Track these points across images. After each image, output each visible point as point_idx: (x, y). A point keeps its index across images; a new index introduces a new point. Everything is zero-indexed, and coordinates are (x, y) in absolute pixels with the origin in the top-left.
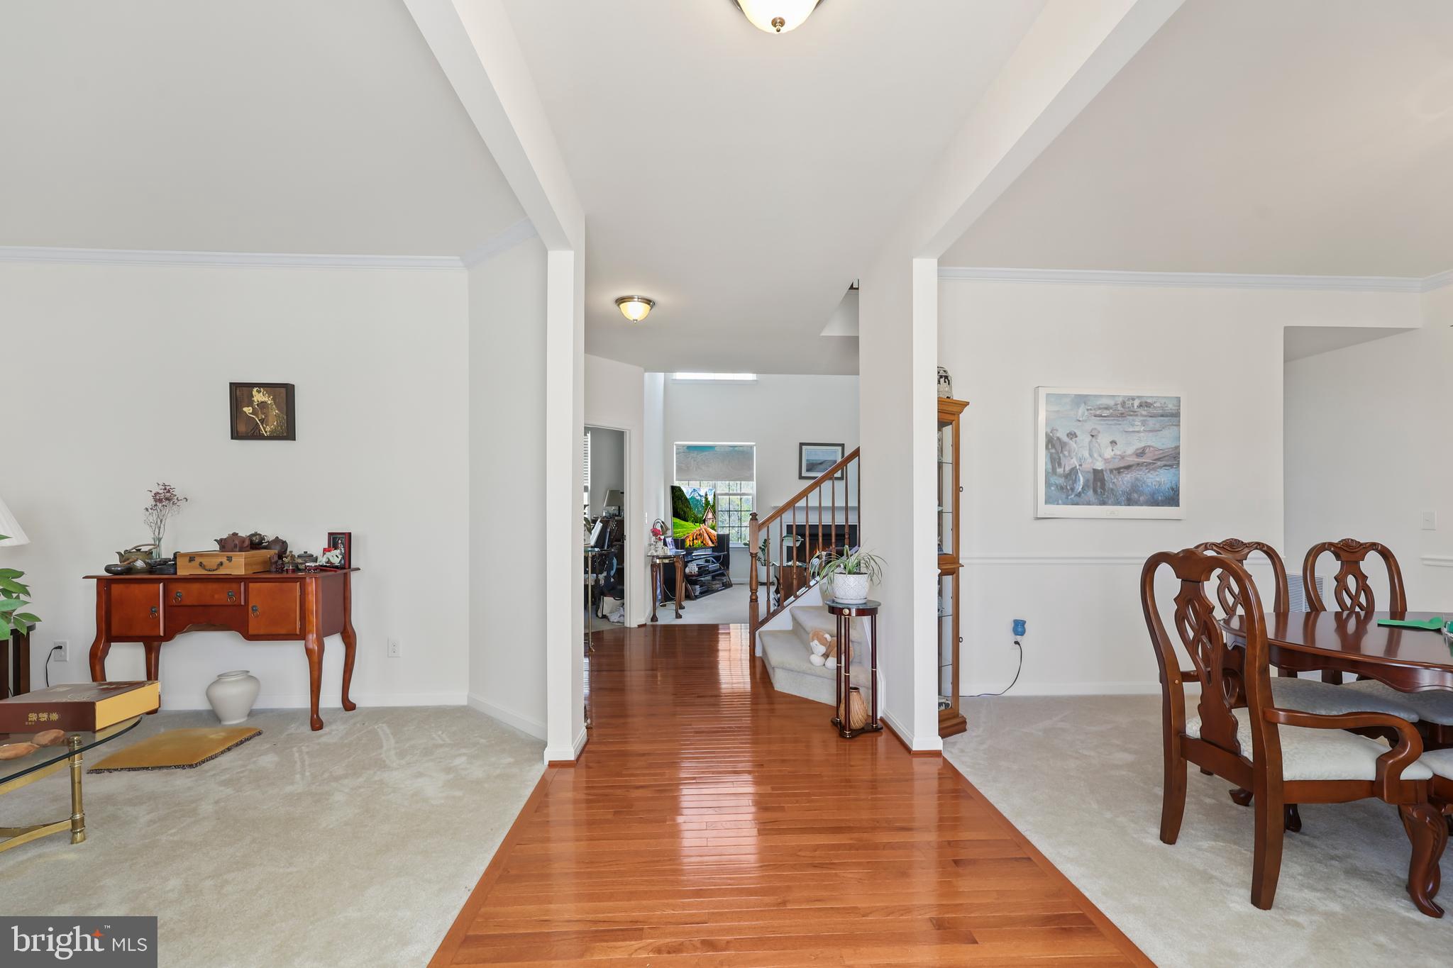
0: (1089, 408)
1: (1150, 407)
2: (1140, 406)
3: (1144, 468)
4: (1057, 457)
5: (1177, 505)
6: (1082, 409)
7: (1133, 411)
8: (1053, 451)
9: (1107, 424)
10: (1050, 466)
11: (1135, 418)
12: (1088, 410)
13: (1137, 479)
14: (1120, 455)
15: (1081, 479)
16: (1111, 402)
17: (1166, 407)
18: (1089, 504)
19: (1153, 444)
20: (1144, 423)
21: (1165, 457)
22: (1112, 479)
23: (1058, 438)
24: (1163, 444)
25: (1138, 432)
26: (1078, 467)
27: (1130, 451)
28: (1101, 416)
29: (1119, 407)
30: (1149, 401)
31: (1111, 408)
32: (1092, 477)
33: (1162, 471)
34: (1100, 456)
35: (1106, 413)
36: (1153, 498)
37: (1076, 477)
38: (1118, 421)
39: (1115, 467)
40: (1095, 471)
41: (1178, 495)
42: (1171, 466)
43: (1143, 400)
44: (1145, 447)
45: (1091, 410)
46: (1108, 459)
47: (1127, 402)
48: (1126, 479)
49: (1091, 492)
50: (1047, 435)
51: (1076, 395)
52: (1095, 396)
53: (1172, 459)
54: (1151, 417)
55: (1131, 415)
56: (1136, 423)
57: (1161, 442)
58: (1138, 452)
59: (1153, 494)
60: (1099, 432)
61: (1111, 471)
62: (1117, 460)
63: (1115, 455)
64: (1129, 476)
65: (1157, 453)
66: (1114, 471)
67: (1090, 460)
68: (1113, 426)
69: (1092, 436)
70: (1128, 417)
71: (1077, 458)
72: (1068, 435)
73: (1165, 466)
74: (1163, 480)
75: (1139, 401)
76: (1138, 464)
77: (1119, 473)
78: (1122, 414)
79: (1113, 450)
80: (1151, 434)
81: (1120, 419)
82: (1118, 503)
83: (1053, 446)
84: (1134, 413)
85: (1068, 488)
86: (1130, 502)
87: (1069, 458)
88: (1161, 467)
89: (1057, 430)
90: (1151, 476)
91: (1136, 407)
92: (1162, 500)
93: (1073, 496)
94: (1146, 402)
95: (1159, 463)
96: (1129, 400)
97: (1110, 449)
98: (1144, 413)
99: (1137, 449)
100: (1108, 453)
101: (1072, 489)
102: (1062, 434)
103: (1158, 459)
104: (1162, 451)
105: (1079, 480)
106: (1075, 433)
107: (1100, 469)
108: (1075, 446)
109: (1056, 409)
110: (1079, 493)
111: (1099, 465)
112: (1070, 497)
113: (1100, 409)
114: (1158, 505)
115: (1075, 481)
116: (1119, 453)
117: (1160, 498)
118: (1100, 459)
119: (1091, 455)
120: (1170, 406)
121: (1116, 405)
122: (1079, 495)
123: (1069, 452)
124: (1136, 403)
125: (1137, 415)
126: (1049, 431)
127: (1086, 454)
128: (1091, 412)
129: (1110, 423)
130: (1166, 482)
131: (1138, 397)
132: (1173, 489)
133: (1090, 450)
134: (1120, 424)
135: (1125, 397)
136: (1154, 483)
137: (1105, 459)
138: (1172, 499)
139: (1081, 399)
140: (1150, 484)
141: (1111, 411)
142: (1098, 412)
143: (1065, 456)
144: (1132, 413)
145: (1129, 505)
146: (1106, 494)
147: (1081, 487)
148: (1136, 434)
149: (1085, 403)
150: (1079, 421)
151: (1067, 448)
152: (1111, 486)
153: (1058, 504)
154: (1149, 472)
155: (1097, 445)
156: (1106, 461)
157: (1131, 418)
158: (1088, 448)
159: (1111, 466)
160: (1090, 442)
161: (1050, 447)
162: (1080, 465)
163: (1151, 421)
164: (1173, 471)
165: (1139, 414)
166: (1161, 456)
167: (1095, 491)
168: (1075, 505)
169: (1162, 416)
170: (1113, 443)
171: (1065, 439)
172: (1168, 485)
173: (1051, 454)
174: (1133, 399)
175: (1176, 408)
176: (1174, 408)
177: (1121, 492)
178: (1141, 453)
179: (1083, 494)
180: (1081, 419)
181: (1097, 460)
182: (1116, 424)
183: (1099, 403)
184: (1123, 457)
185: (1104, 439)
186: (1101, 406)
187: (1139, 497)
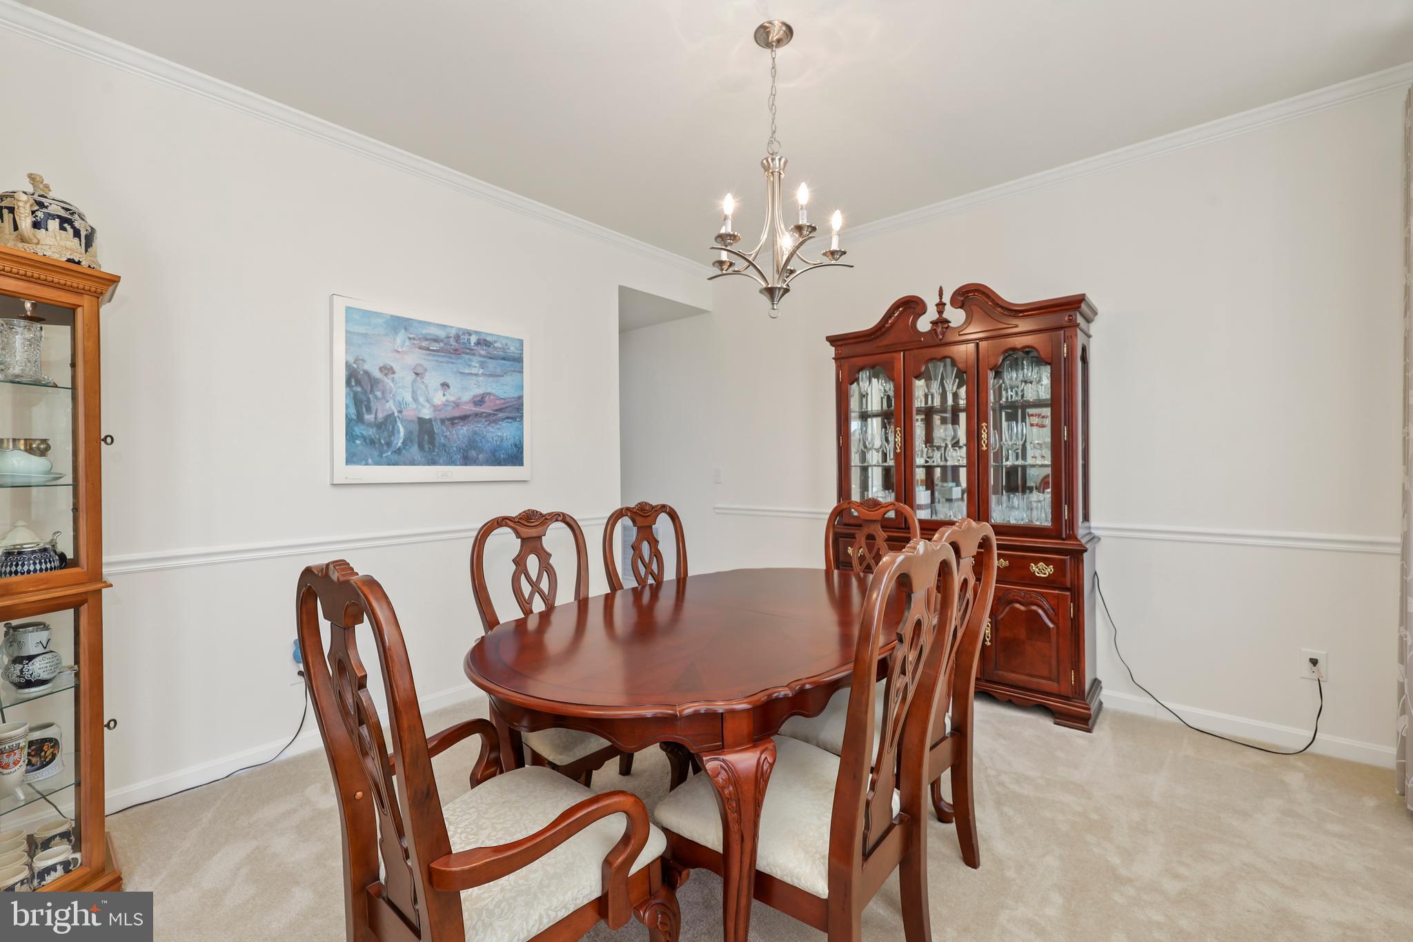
0: (412, 336)
1: (489, 346)
2: (478, 343)
3: (483, 420)
4: (365, 398)
5: (521, 464)
6: (401, 336)
7: (469, 349)
8: (359, 389)
9: (437, 361)
10: (353, 411)
11: (472, 357)
12: (410, 339)
13: (475, 433)
14: (454, 402)
15: (402, 430)
16: (441, 334)
17: (508, 349)
18: (413, 463)
19: (493, 391)
20: (482, 365)
21: (507, 407)
22: (443, 432)
23: (366, 373)
24: (505, 393)
25: (476, 375)
26: (396, 414)
27: (467, 397)
28: (428, 349)
29: (452, 341)
30: (488, 338)
31: (442, 341)
32: (417, 429)
33: (504, 424)
34: (428, 401)
35: (435, 346)
36: (495, 456)
37: (393, 428)
38: (451, 358)
39: (448, 417)
40: (421, 421)
41: (522, 452)
42: (514, 419)
43: (483, 337)
44: (484, 394)
45: (414, 339)
46: (438, 406)
47: (462, 337)
48: (462, 431)
49: (415, 449)
50: (348, 365)
51: (392, 316)
52: (420, 322)
53: (513, 410)
54: (491, 358)
55: (467, 354)
56: (474, 364)
57: (502, 389)
58: (476, 399)
59: (494, 452)
60: (426, 370)
61: (443, 421)
62: (449, 408)
63: (447, 401)
64: (465, 428)
65: (498, 402)
66: (447, 422)
67: (414, 406)
68: (444, 364)
69: (417, 374)
70: (463, 355)
71: (394, 401)
72: (381, 369)
73: (508, 418)
74: (505, 435)
75: (477, 338)
76: (476, 415)
77: (453, 424)
78: (456, 350)
79: (444, 395)
80: (491, 379)
81: (453, 356)
82: (451, 462)
83: (358, 383)
84: (471, 352)
85: (383, 442)
86: (467, 461)
87: (384, 401)
88: (503, 419)
89: (364, 361)
90: (491, 430)
91: (472, 344)
92: (504, 458)
93: (389, 454)
94: (485, 340)
95: (501, 415)
96: (464, 334)
97: (440, 393)
98: (483, 353)
99: (475, 396)
100: (439, 398)
101: (389, 444)
102: (372, 367)
103: (500, 410)
104: (503, 401)
105: (399, 432)
106: (392, 368)
107: (427, 417)
108: (392, 384)
109: (364, 332)
110: (399, 449)
111: (427, 413)
112: (384, 455)
113: (426, 339)
114: (500, 464)
115: (393, 433)
116: (452, 399)
117: (502, 456)
118: (427, 405)
119: (415, 399)
120: (512, 349)
121: (448, 337)
122: (398, 452)
123: (383, 393)
124: (473, 339)
125: (474, 354)
126: (351, 360)
127: (409, 398)
128: (415, 342)
129: (440, 359)
130: (508, 437)
131: (476, 332)
132: (516, 446)
133: (414, 392)
134: (453, 363)
135: (459, 329)
136: (495, 438)
137: (434, 406)
138: (515, 458)
139: (399, 324)
140: (490, 439)
141: (442, 344)
142: (424, 344)
143: (376, 397)
144: (468, 351)
145: (466, 465)
146: (436, 450)
147: (401, 441)
148: (474, 377)
149: (406, 329)
150: (398, 352)
151: (380, 386)
152: (442, 441)
153: (367, 464)
154: (489, 424)
155: (423, 387)
156: (436, 408)
157: (467, 356)
158: (410, 390)
159: (442, 416)
160: (414, 381)
161: (353, 384)
162: (400, 412)
163: (492, 364)
164: (516, 424)
165: (477, 353)
166: (504, 406)
167: (421, 447)
168: (394, 465)
169: (504, 359)
170: (445, 385)
171: (377, 374)
172: (512, 441)
173: (355, 394)
174: (470, 334)
175: (520, 352)
176: (517, 351)
177: (455, 449)
178: (480, 401)
179: (403, 451)
180: (400, 350)
181: (423, 406)
182: (448, 362)
183: (425, 331)
184: (457, 405)
185: (433, 380)
186: (429, 337)
187: (478, 455)
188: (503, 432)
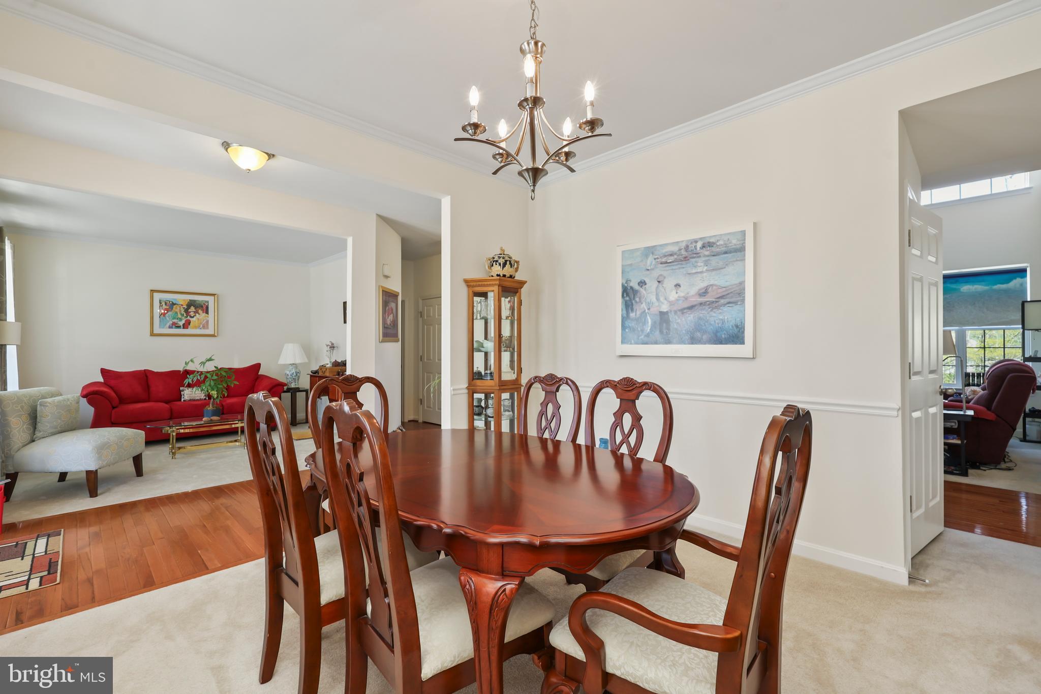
0: (656, 257)
1: (712, 246)
2: (703, 247)
3: (707, 307)
4: (630, 304)
5: (743, 343)
6: (650, 259)
7: (695, 254)
8: (628, 298)
9: (672, 269)
10: (625, 312)
11: (697, 259)
12: (655, 259)
13: (700, 318)
14: (684, 297)
15: (650, 321)
16: (675, 249)
17: (730, 243)
18: (656, 343)
19: (716, 283)
20: (706, 263)
21: (728, 294)
22: (676, 320)
23: (631, 288)
24: (726, 281)
25: (701, 272)
26: (647, 311)
27: (694, 291)
28: (666, 263)
29: (683, 252)
30: (712, 240)
31: (676, 254)
32: (659, 319)
33: (725, 309)
34: (666, 299)
35: (670, 259)
36: (716, 336)
37: (645, 320)
38: (682, 264)
39: (680, 308)
40: (662, 314)
41: (743, 332)
42: (735, 303)
43: (706, 241)
44: (707, 286)
45: (658, 258)
46: (672, 302)
47: (690, 246)
48: (689, 318)
49: (657, 333)
50: (623, 286)
51: (645, 248)
52: (661, 246)
53: (735, 296)
54: (713, 256)
55: (694, 258)
56: (699, 264)
57: (724, 280)
58: (701, 291)
59: (716, 333)
60: (665, 277)
61: (676, 312)
62: (680, 302)
63: (679, 297)
64: (692, 316)
65: (720, 291)
66: (678, 313)
67: (657, 304)
68: (677, 270)
69: (659, 282)
70: (691, 260)
71: (646, 302)
72: (639, 284)
73: (729, 303)
74: (726, 318)
75: (702, 243)
76: (701, 304)
77: (683, 313)
78: (685, 258)
79: (677, 293)
80: (714, 273)
81: (684, 262)
82: (682, 342)
83: (628, 295)
84: (698, 255)
85: (639, 329)
86: (693, 341)
87: (640, 304)
88: (724, 305)
89: (630, 281)
90: (714, 315)
91: (698, 249)
92: (725, 338)
93: (643, 337)
94: (709, 242)
95: (722, 301)
96: (691, 243)
97: (674, 292)
98: (707, 253)
99: (700, 290)
100: (673, 296)
101: (642, 331)
102: (634, 284)
103: (722, 297)
104: (724, 289)
105: (648, 322)
106: (645, 281)
107: (665, 311)
108: (644, 292)
109: (630, 263)
110: (648, 334)
111: (665, 308)
112: (640, 338)
113: (665, 256)
114: (721, 343)
115: (645, 323)
116: (682, 294)
117: (723, 336)
118: (665, 302)
119: (658, 299)
120: (734, 242)
121: (680, 250)
122: (648, 335)
123: (640, 299)
124: (699, 245)
125: (700, 256)
126: (624, 282)
127: (654, 299)
128: (658, 260)
129: (674, 267)
130: (730, 320)
131: (701, 239)
132: (737, 326)
133: (657, 295)
134: (683, 268)
135: (688, 241)
136: (717, 322)
137: (670, 302)
138: (736, 337)
139: (650, 251)
140: (713, 323)
141: (676, 256)
142: (664, 260)
143: (636, 302)
144: (695, 255)
145: (692, 344)
146: (671, 333)
147: (649, 328)
148: (699, 275)
149: (653, 254)
150: (648, 270)
151: (638, 294)
152: (675, 326)
153: (631, 344)
154: (712, 310)
155: (663, 290)
156: (671, 303)
157: (693, 260)
158: (655, 293)
159: (675, 308)
160: (657, 287)
161: (625, 296)
162: (649, 309)
163: (714, 261)
164: (737, 308)
165: (701, 255)
166: (727, 293)
167: (661, 332)
168: (645, 344)
169: (726, 253)
170: (678, 286)
171: (636, 287)
172: (733, 323)
173: (626, 302)
174: (696, 242)
175: (742, 242)
176: (738, 243)
177: (684, 331)
178: (704, 292)
179: (651, 335)
180: (649, 268)
181: (662, 303)
182: (680, 268)
183: (664, 251)
184: (686, 298)
185: (669, 283)
186: (667, 254)
187: (702, 335)
188: (726, 316)
